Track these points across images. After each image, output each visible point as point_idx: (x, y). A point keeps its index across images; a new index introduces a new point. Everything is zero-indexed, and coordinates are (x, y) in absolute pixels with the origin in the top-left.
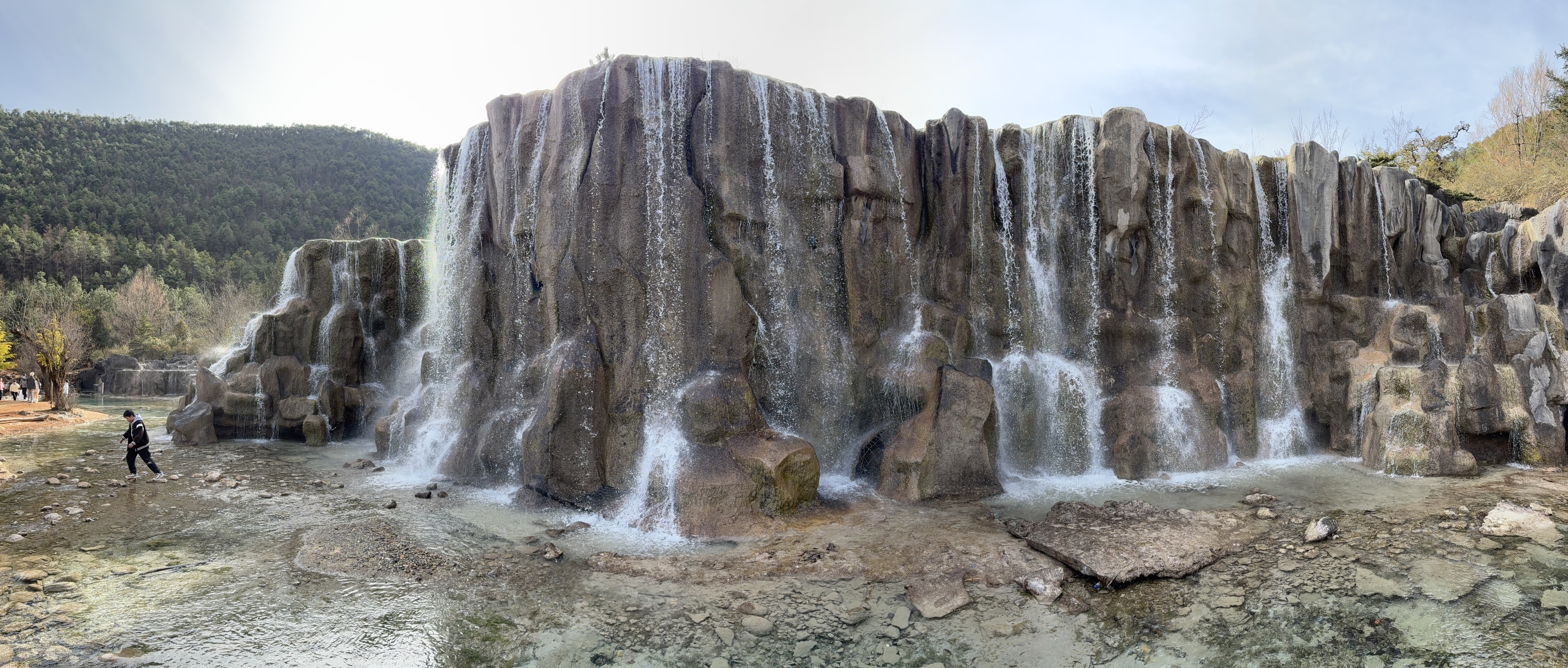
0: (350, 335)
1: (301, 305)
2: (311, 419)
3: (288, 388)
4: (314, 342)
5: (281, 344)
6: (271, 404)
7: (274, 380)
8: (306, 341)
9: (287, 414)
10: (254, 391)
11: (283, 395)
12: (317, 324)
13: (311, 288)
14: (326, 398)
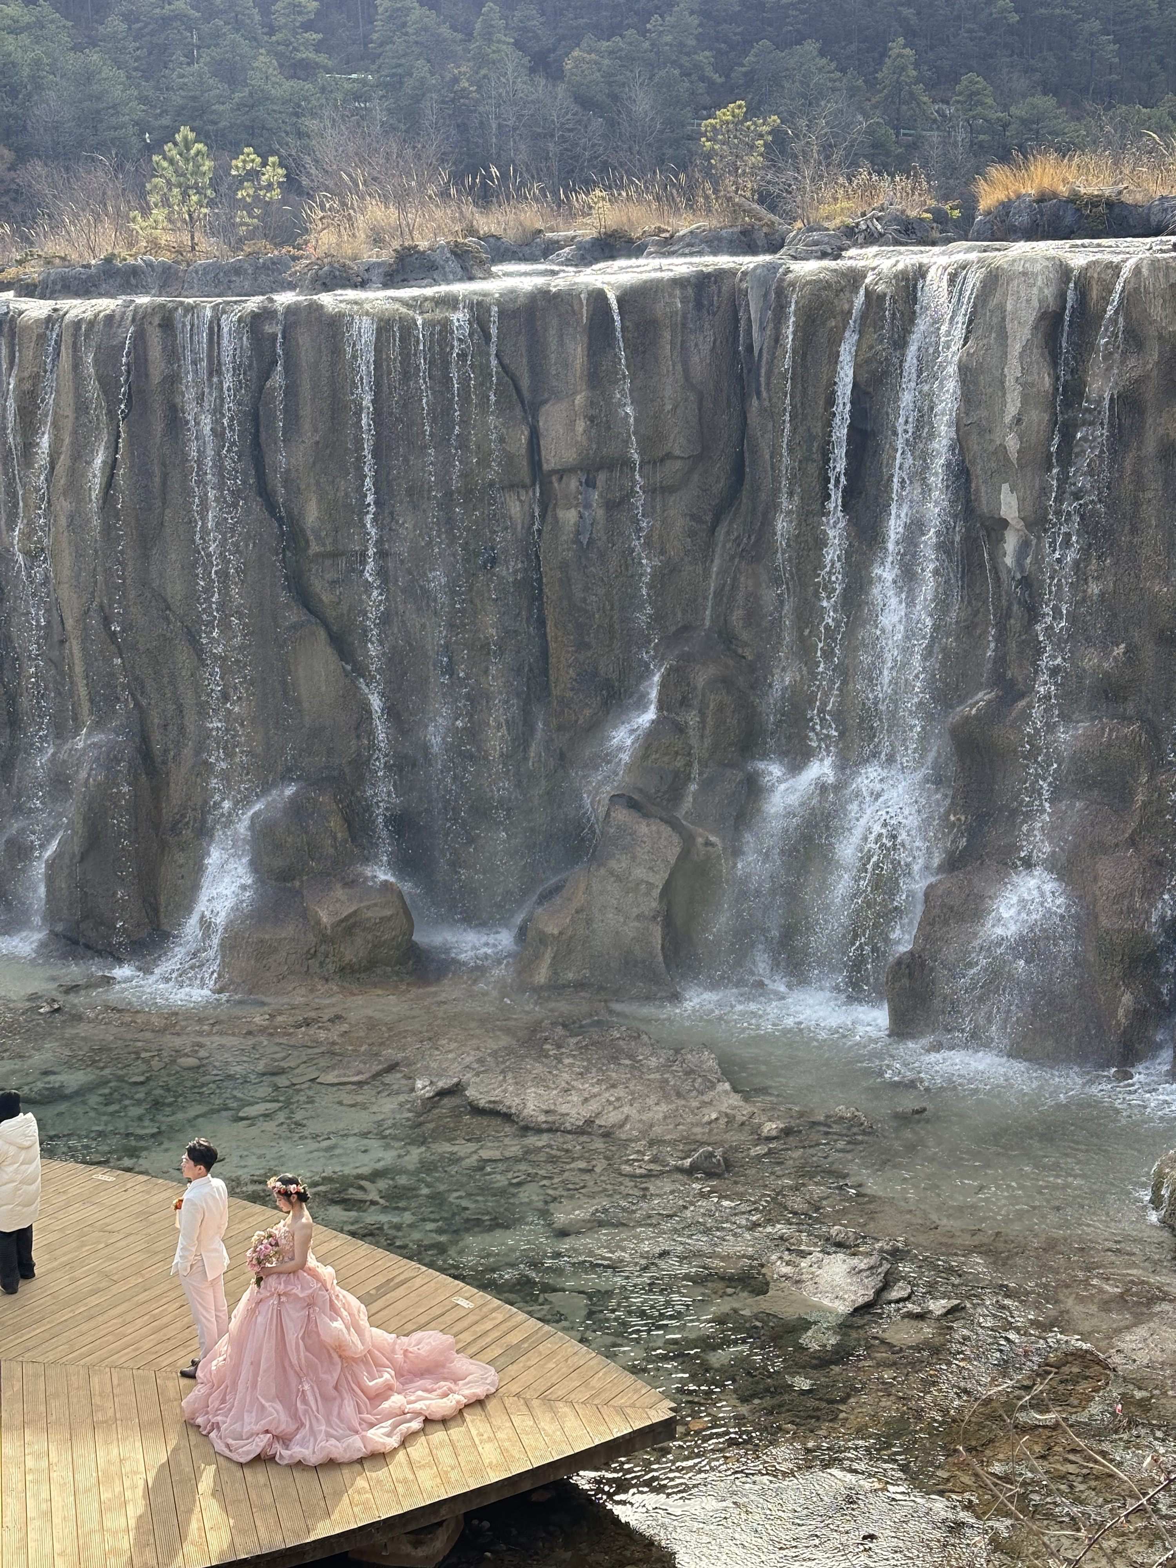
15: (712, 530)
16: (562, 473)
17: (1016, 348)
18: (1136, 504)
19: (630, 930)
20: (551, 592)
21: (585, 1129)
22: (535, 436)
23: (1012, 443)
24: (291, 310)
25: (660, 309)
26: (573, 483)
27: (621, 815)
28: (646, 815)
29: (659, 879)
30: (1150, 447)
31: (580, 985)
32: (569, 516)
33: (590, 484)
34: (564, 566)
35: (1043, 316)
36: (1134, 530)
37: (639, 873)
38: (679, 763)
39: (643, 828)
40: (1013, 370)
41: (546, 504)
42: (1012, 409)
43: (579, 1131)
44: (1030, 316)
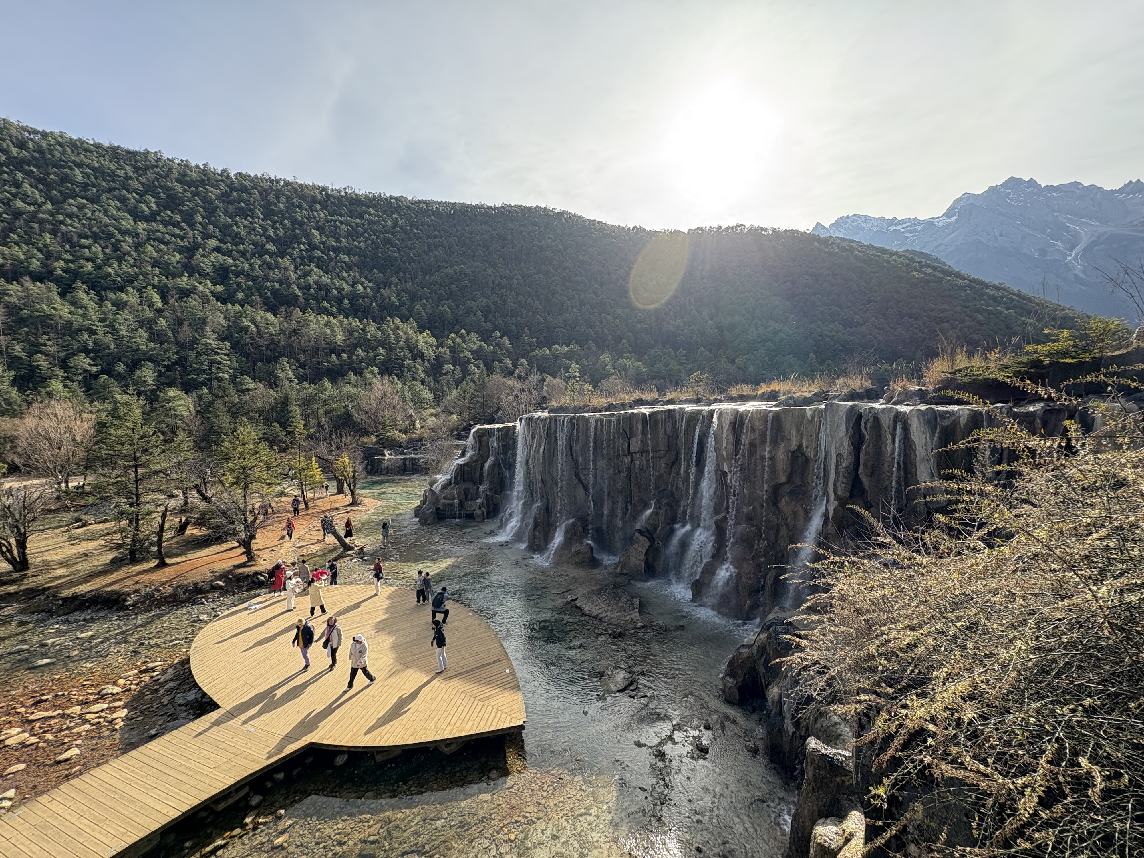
0: (497, 472)
1: (475, 458)
2: (478, 512)
3: (469, 496)
4: (481, 475)
5: (466, 476)
6: (461, 504)
7: (463, 493)
8: (478, 474)
9: (468, 509)
10: (454, 499)
11: (467, 500)
12: (482, 467)
13: (479, 450)
14: (485, 501)
15: (671, 467)
16: (635, 453)
17: (725, 430)
18: (755, 470)
19: (638, 562)
20: (633, 480)
21: (596, 617)
22: (629, 445)
23: (724, 453)
24: (579, 417)
25: (659, 417)
26: (638, 455)
27: (637, 534)
28: (642, 535)
29: (644, 551)
30: (758, 457)
31: (626, 574)
32: (638, 463)
33: (642, 455)
34: (636, 473)
35: (731, 423)
36: (755, 477)
37: (640, 549)
38: (657, 522)
39: (642, 538)
40: (724, 436)
41: (632, 460)
42: (724, 445)
43: (594, 617)
44: (728, 423)
